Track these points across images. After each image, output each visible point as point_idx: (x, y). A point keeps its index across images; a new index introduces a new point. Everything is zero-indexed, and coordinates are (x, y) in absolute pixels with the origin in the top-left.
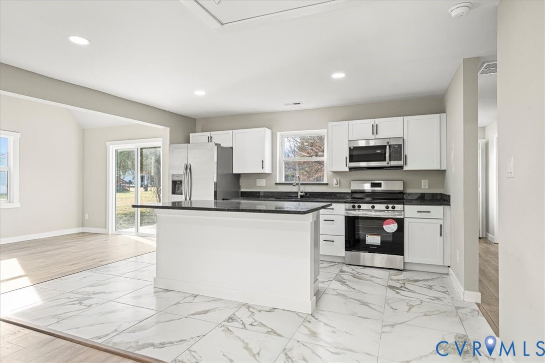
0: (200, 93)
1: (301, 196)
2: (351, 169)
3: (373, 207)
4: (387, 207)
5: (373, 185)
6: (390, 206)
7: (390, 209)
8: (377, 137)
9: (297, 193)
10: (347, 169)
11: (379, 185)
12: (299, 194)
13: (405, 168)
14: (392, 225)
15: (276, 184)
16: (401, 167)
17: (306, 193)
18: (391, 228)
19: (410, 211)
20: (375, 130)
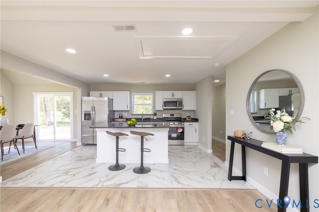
0: (106, 76)
1: (143, 120)
2: (164, 109)
3: (174, 123)
4: (179, 123)
5: (171, 115)
6: (180, 123)
7: (180, 124)
8: (174, 98)
9: (142, 118)
10: (163, 109)
11: (173, 115)
12: (143, 119)
13: (183, 109)
14: (180, 130)
15: (132, 115)
16: (182, 109)
17: (145, 118)
18: (180, 131)
19: (186, 124)
20: (173, 95)
